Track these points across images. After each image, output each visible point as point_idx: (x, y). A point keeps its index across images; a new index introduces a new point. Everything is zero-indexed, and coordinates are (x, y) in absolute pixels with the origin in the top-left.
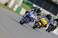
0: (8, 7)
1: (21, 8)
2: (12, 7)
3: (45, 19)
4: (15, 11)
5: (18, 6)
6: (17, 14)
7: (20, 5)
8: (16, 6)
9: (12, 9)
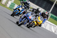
0: (1, 4)
1: (15, 5)
2: (6, 3)
3: (40, 18)
4: (9, 7)
5: (11, 2)
6: (11, 10)
7: (13, 1)
8: (9, 2)
9: (5, 5)
